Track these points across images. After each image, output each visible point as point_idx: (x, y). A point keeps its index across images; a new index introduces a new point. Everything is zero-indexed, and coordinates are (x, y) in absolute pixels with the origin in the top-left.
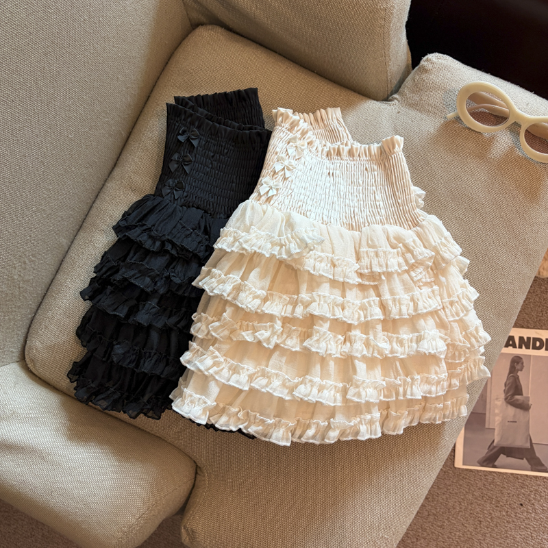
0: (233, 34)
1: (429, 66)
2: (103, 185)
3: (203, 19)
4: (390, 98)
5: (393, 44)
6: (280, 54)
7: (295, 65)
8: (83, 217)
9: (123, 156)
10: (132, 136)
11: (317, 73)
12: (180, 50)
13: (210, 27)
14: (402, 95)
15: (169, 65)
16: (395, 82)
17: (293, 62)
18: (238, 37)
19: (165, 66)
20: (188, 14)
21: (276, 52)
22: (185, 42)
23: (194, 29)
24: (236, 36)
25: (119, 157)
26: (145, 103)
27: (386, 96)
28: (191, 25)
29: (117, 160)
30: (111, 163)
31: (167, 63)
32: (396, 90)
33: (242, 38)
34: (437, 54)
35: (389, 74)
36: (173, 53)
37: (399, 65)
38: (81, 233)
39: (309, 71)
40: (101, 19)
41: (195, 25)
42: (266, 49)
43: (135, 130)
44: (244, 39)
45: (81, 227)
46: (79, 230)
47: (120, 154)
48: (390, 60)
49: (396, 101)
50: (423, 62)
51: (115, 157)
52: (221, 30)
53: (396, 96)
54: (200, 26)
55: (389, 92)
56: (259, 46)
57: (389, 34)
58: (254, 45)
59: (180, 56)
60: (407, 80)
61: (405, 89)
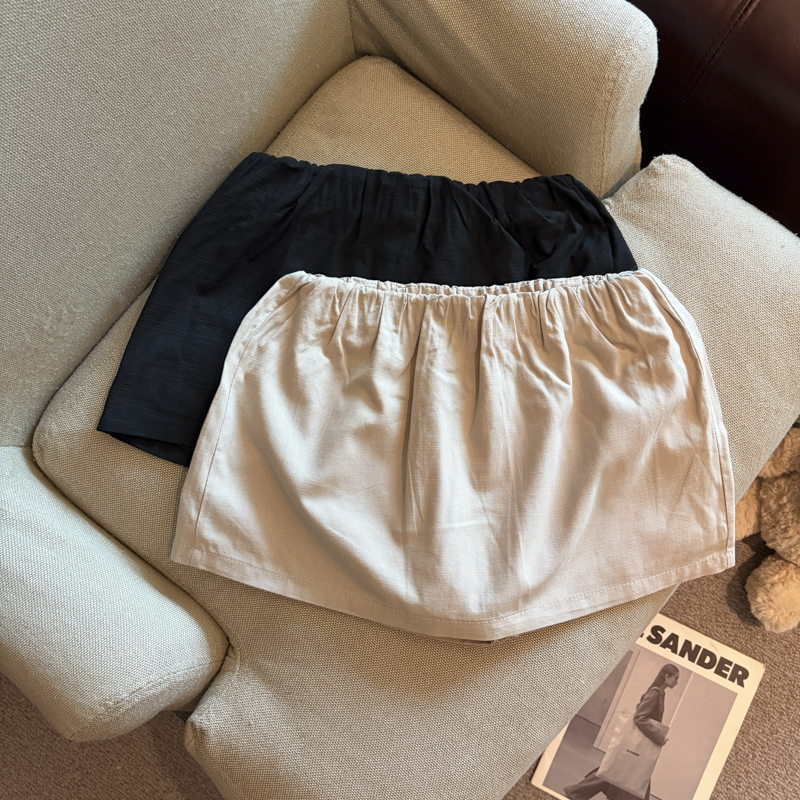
0: (408, 75)
1: (662, 170)
3: (372, 47)
5: (619, 130)
11: (509, 149)
13: (379, 59)
14: (618, 201)
16: (613, 182)
17: (480, 127)
18: (414, 80)
20: (353, 36)
22: (341, 73)
23: (357, 58)
24: (411, 77)
28: (356, 52)
32: (612, 194)
33: (418, 82)
34: (675, 156)
35: (605, 169)
37: (622, 161)
39: (498, 144)
41: (360, 54)
42: (446, 103)
44: (422, 85)
45: (149, 285)
46: (145, 289)
48: (610, 150)
49: (607, 206)
50: (655, 163)
52: (392, 65)
53: (608, 201)
54: (366, 57)
55: (603, 194)
59: (329, 88)
60: (628, 182)
61: (623, 194)
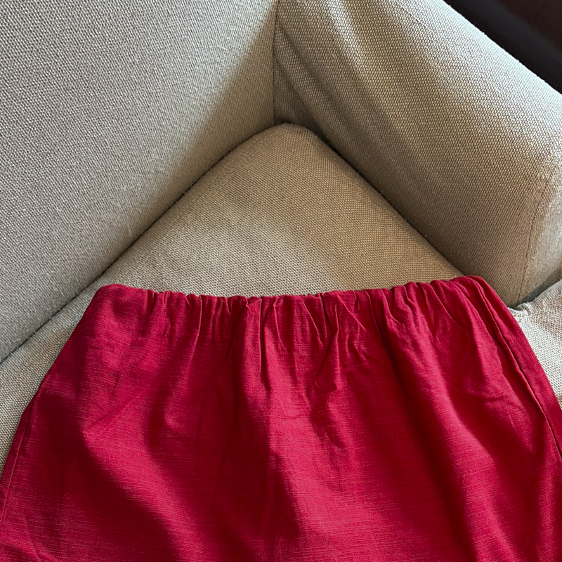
0: (328, 148)
2: (77, 295)
3: (293, 115)
4: (520, 306)
5: (547, 232)
6: (384, 197)
7: (400, 217)
8: (33, 330)
9: (118, 264)
10: (140, 241)
11: (427, 239)
12: (247, 145)
13: (298, 129)
14: (538, 307)
15: (224, 161)
16: (534, 287)
17: (399, 213)
18: (334, 154)
19: (220, 160)
20: (274, 101)
21: (379, 192)
22: (256, 138)
23: (276, 124)
24: (331, 151)
25: (112, 264)
26: (175, 203)
27: (514, 302)
28: (275, 117)
29: (108, 268)
30: (98, 267)
31: (223, 158)
32: (531, 298)
33: (338, 157)
35: (528, 272)
36: (236, 147)
37: (546, 265)
38: (23, 351)
39: (416, 233)
40: (156, 69)
41: (280, 120)
42: (366, 183)
43: (147, 235)
44: (341, 160)
45: (25, 342)
46: (20, 346)
47: (116, 259)
48: (535, 252)
49: (525, 311)
51: (106, 261)
52: (312, 136)
53: (528, 305)
54: (285, 124)
55: (522, 298)
56: (359, 176)
57: (542, 216)
58: (352, 173)
59: (242, 154)
60: (550, 288)
61: (543, 300)
